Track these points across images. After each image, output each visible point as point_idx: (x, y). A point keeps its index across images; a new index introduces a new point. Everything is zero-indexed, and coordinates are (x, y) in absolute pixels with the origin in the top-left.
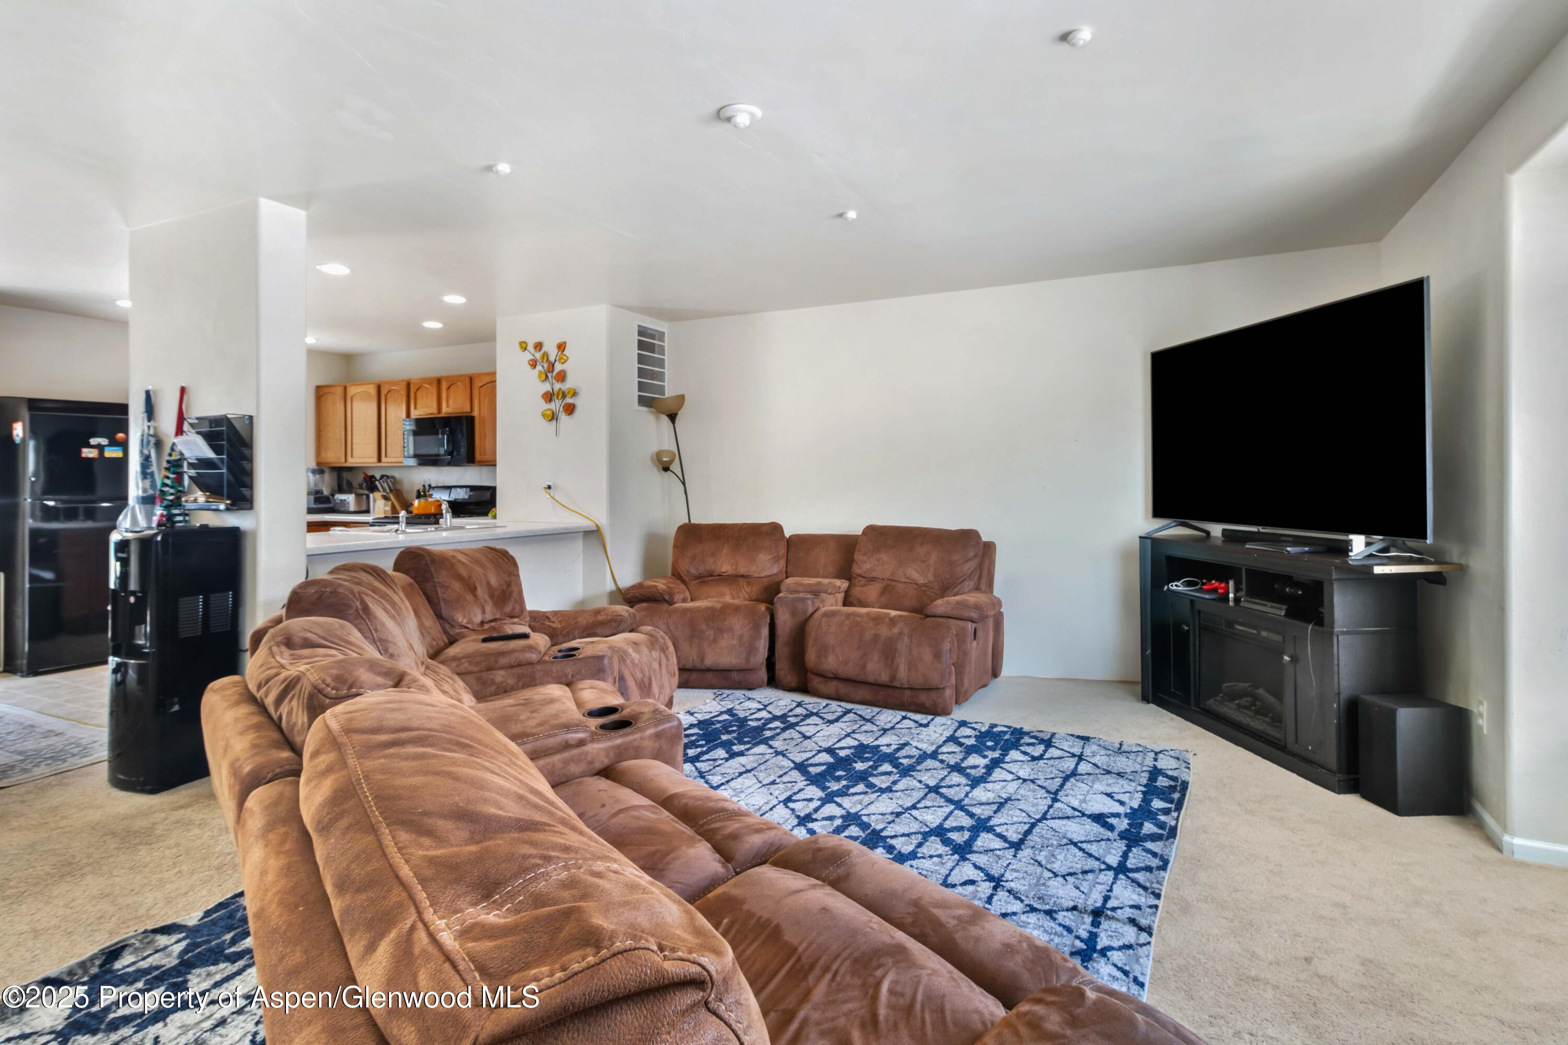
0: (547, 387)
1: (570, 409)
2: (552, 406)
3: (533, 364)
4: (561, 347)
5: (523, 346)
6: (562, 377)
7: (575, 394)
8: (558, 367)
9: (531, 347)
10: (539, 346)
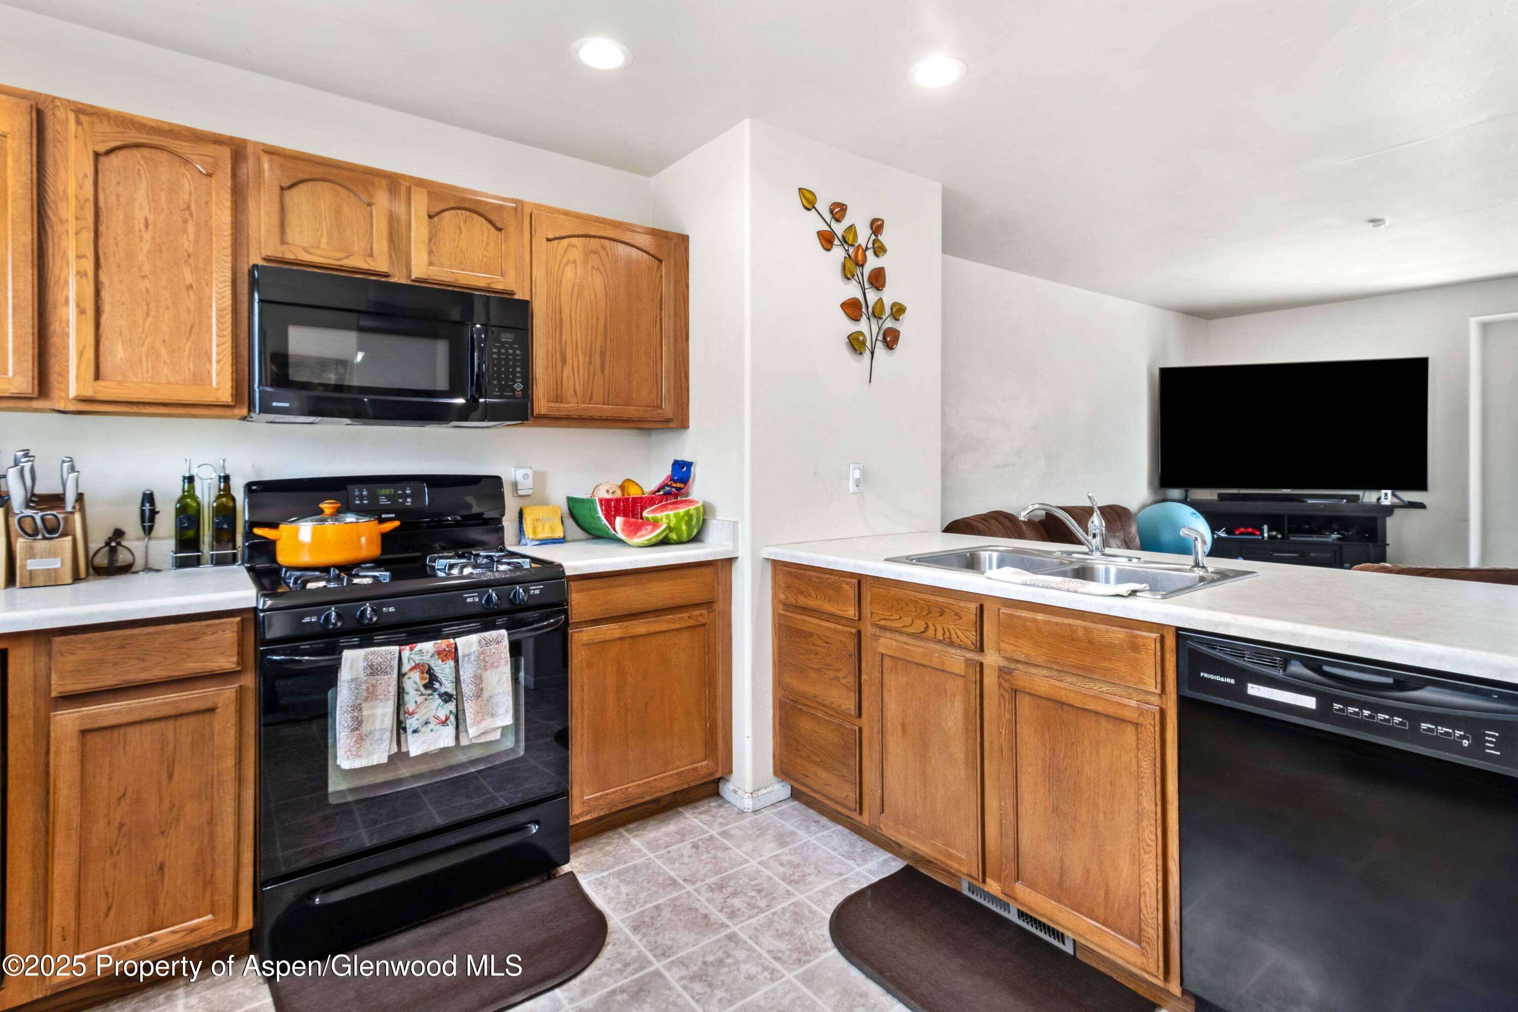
0: (852, 291)
1: (891, 339)
2: (863, 326)
3: (827, 240)
4: (877, 227)
5: (808, 201)
6: (878, 279)
7: (898, 311)
8: (872, 262)
9: (823, 206)
10: (838, 211)
